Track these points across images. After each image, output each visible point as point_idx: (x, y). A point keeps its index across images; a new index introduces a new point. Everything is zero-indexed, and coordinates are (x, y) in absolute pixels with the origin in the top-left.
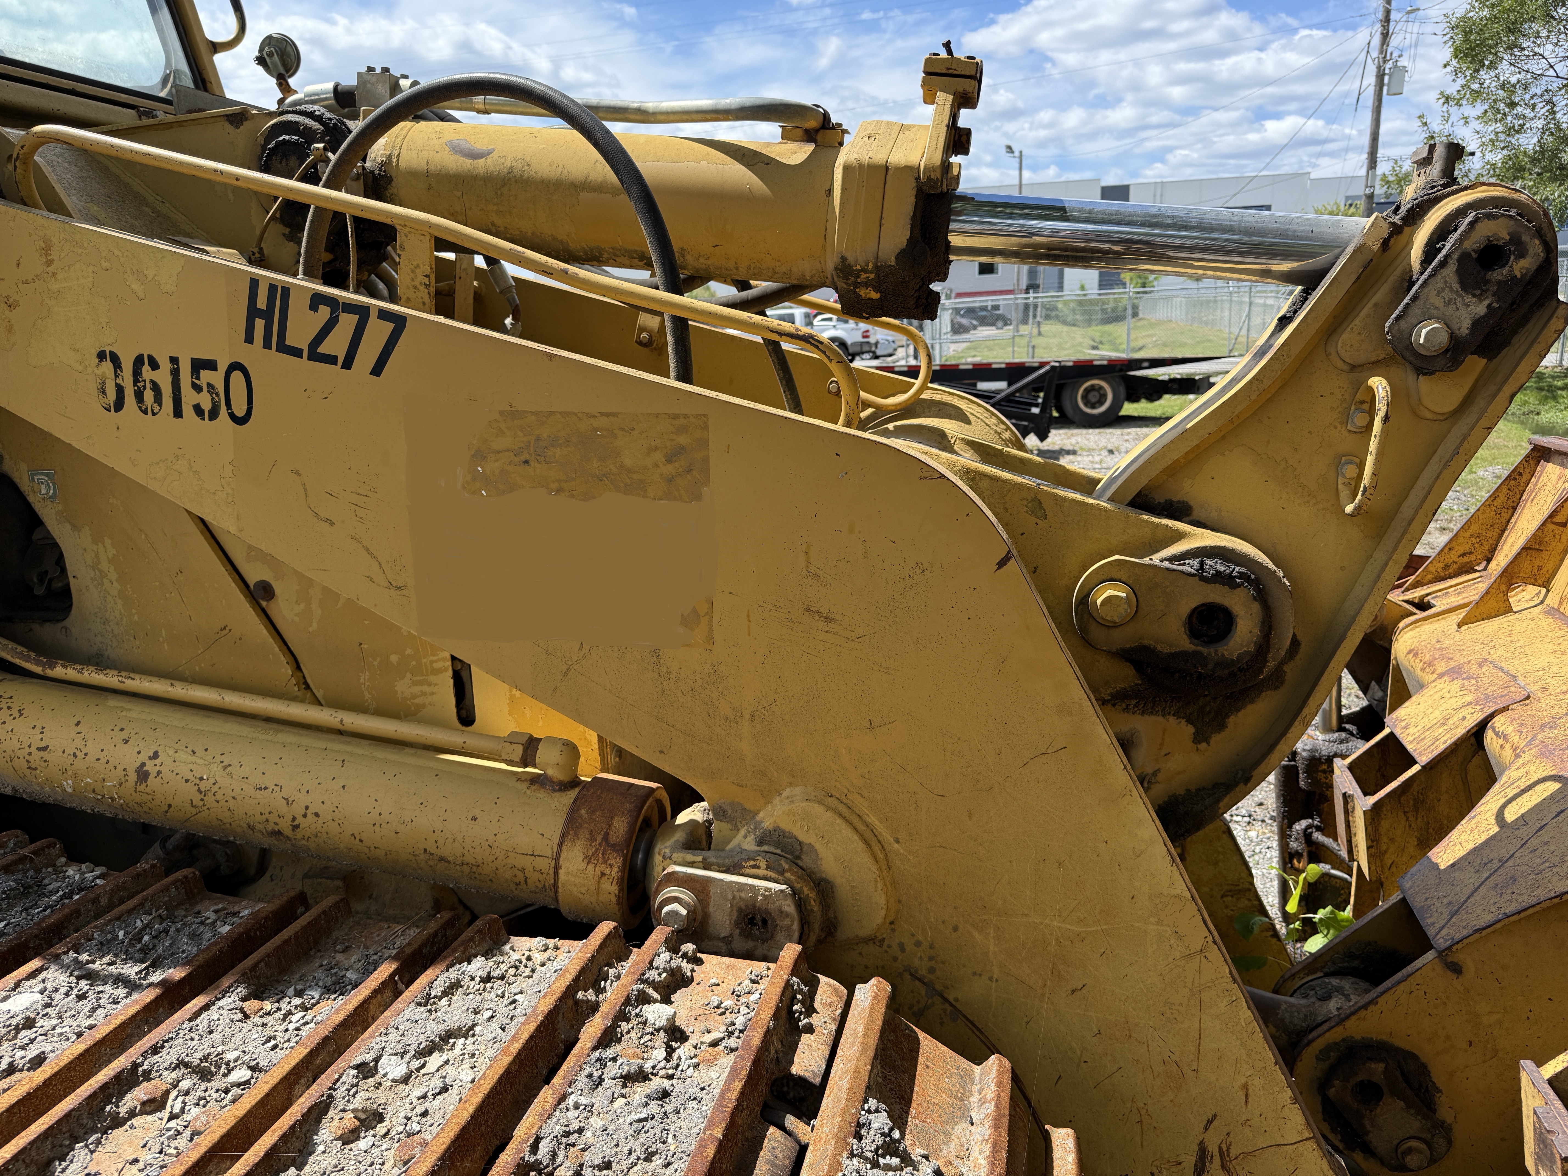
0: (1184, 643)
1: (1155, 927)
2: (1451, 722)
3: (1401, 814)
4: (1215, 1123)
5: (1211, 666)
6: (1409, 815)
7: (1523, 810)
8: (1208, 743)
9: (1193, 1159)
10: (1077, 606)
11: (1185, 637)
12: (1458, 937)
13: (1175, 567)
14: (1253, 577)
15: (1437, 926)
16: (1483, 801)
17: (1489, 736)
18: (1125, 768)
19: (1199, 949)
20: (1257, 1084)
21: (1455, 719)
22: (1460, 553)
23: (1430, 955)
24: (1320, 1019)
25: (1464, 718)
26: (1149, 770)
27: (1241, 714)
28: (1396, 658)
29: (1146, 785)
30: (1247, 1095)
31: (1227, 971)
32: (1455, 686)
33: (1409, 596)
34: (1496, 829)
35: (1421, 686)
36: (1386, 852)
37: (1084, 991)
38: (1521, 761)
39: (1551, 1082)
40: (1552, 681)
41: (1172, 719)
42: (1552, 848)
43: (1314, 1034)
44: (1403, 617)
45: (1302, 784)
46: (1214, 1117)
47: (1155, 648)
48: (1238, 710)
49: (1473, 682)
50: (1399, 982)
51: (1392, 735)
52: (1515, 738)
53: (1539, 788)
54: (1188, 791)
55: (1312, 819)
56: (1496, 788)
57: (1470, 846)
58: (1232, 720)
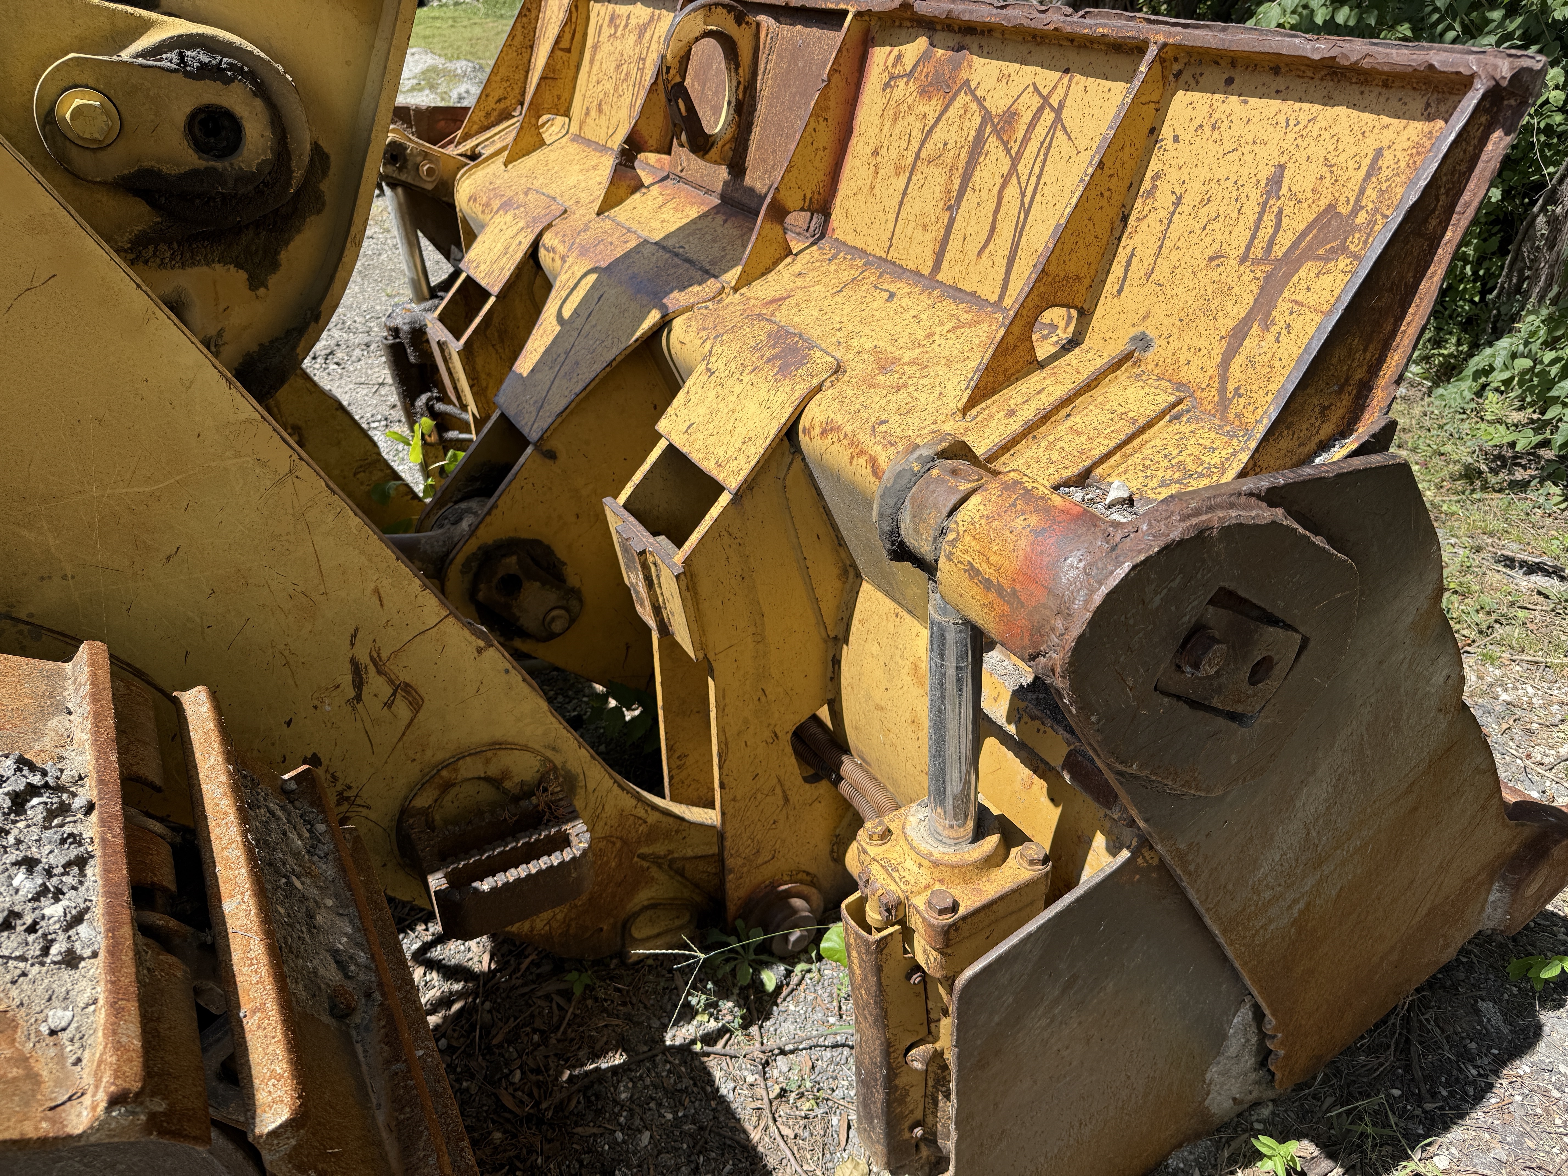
0: (192, 159)
1: (235, 461)
2: (511, 249)
3: (490, 348)
4: (359, 636)
5: (230, 184)
6: (497, 347)
7: (575, 306)
8: (266, 287)
9: (349, 678)
10: (43, 128)
11: (190, 151)
12: (546, 426)
13: (151, 63)
14: (246, 69)
15: (530, 424)
16: (545, 309)
17: (542, 253)
18: (138, 286)
19: (287, 470)
20: (386, 585)
21: (514, 246)
22: (496, 98)
23: (529, 450)
24: (456, 539)
25: (520, 243)
26: (212, 331)
27: (292, 246)
28: (461, 210)
29: (213, 349)
30: (380, 598)
31: (323, 484)
32: (509, 217)
33: (462, 149)
34: (558, 328)
35: (483, 226)
36: (487, 387)
37: (180, 554)
38: (567, 265)
39: (625, 506)
40: (583, 195)
41: (218, 266)
42: (599, 328)
43: (454, 552)
44: (459, 169)
45: (412, 359)
46: (356, 630)
47: (160, 171)
48: (287, 243)
49: (522, 209)
50: (511, 482)
51: (469, 278)
52: (561, 249)
53: (583, 283)
54: (261, 345)
55: (431, 391)
56: (553, 294)
57: (542, 350)
58: (283, 256)
